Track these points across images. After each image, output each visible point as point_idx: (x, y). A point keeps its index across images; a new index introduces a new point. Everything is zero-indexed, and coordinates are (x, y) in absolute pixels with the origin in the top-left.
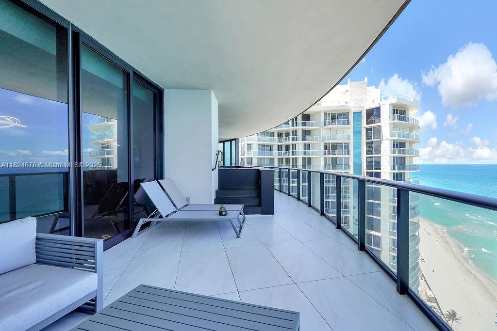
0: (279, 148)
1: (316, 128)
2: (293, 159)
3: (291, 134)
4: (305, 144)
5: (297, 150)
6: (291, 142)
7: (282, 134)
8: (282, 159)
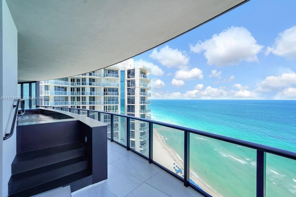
0: (72, 89)
1: (99, 77)
2: (83, 97)
3: (81, 80)
4: (91, 88)
5: (86, 92)
6: (81, 86)
7: (74, 80)
8: (74, 97)
